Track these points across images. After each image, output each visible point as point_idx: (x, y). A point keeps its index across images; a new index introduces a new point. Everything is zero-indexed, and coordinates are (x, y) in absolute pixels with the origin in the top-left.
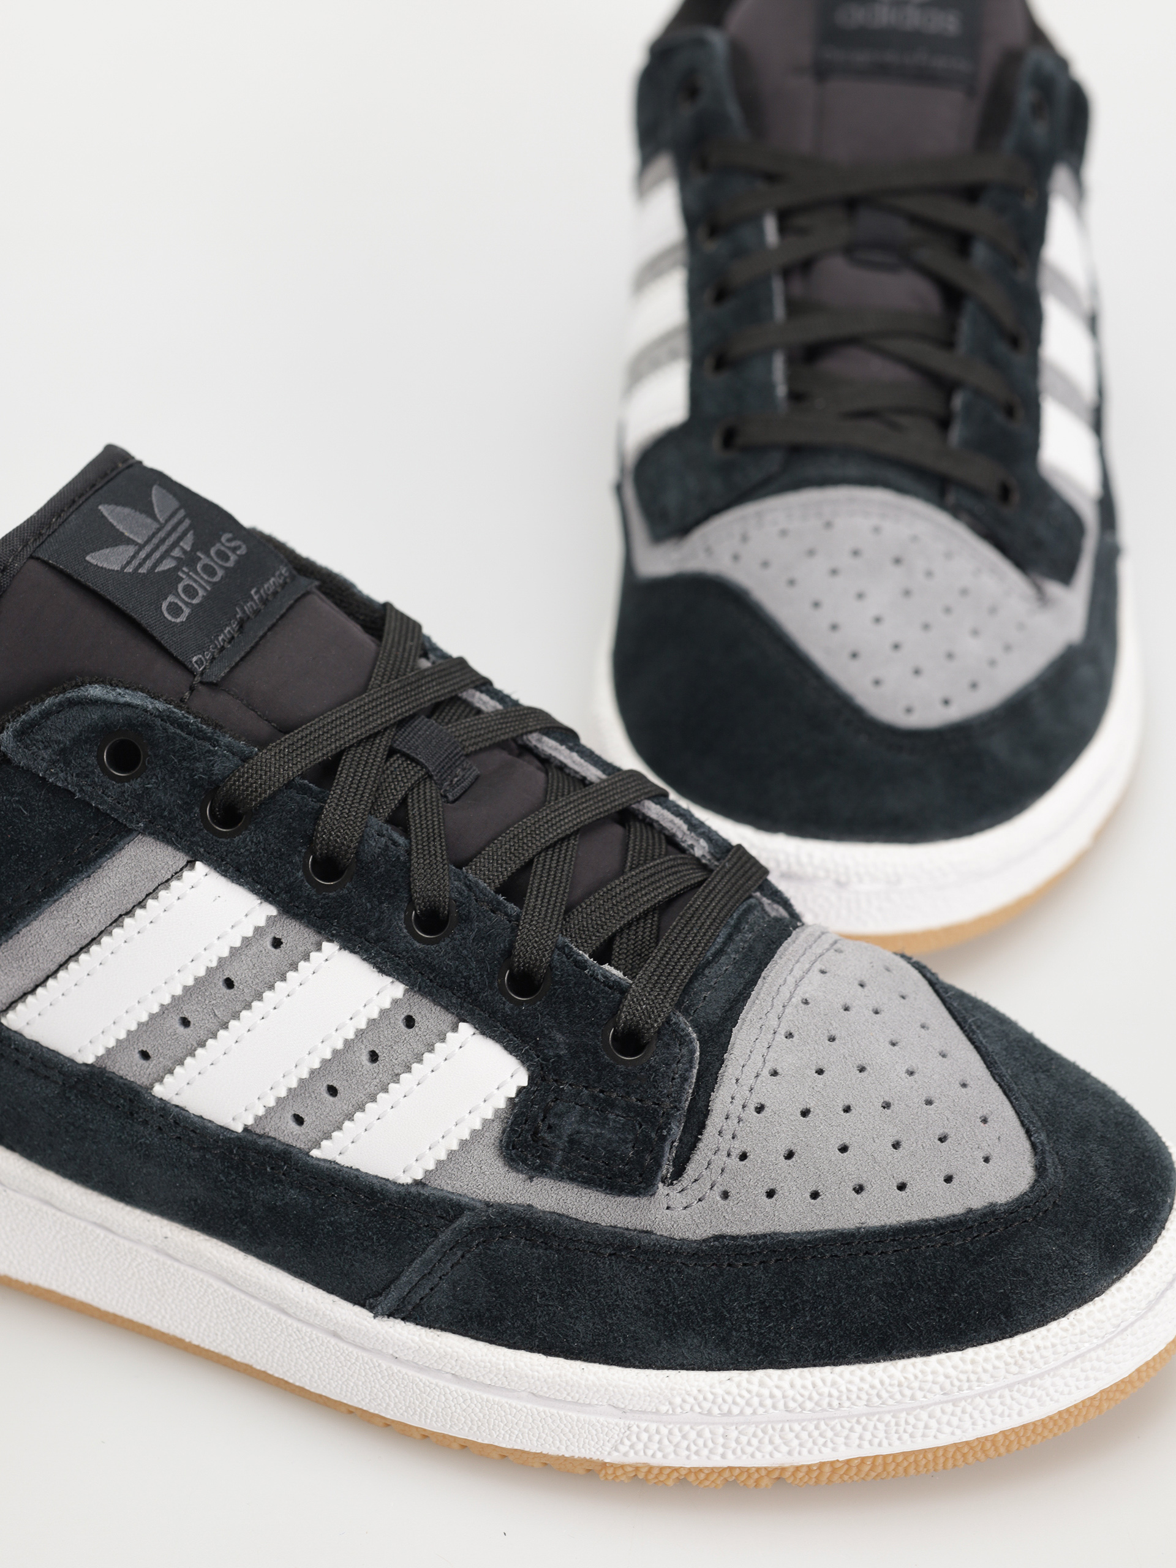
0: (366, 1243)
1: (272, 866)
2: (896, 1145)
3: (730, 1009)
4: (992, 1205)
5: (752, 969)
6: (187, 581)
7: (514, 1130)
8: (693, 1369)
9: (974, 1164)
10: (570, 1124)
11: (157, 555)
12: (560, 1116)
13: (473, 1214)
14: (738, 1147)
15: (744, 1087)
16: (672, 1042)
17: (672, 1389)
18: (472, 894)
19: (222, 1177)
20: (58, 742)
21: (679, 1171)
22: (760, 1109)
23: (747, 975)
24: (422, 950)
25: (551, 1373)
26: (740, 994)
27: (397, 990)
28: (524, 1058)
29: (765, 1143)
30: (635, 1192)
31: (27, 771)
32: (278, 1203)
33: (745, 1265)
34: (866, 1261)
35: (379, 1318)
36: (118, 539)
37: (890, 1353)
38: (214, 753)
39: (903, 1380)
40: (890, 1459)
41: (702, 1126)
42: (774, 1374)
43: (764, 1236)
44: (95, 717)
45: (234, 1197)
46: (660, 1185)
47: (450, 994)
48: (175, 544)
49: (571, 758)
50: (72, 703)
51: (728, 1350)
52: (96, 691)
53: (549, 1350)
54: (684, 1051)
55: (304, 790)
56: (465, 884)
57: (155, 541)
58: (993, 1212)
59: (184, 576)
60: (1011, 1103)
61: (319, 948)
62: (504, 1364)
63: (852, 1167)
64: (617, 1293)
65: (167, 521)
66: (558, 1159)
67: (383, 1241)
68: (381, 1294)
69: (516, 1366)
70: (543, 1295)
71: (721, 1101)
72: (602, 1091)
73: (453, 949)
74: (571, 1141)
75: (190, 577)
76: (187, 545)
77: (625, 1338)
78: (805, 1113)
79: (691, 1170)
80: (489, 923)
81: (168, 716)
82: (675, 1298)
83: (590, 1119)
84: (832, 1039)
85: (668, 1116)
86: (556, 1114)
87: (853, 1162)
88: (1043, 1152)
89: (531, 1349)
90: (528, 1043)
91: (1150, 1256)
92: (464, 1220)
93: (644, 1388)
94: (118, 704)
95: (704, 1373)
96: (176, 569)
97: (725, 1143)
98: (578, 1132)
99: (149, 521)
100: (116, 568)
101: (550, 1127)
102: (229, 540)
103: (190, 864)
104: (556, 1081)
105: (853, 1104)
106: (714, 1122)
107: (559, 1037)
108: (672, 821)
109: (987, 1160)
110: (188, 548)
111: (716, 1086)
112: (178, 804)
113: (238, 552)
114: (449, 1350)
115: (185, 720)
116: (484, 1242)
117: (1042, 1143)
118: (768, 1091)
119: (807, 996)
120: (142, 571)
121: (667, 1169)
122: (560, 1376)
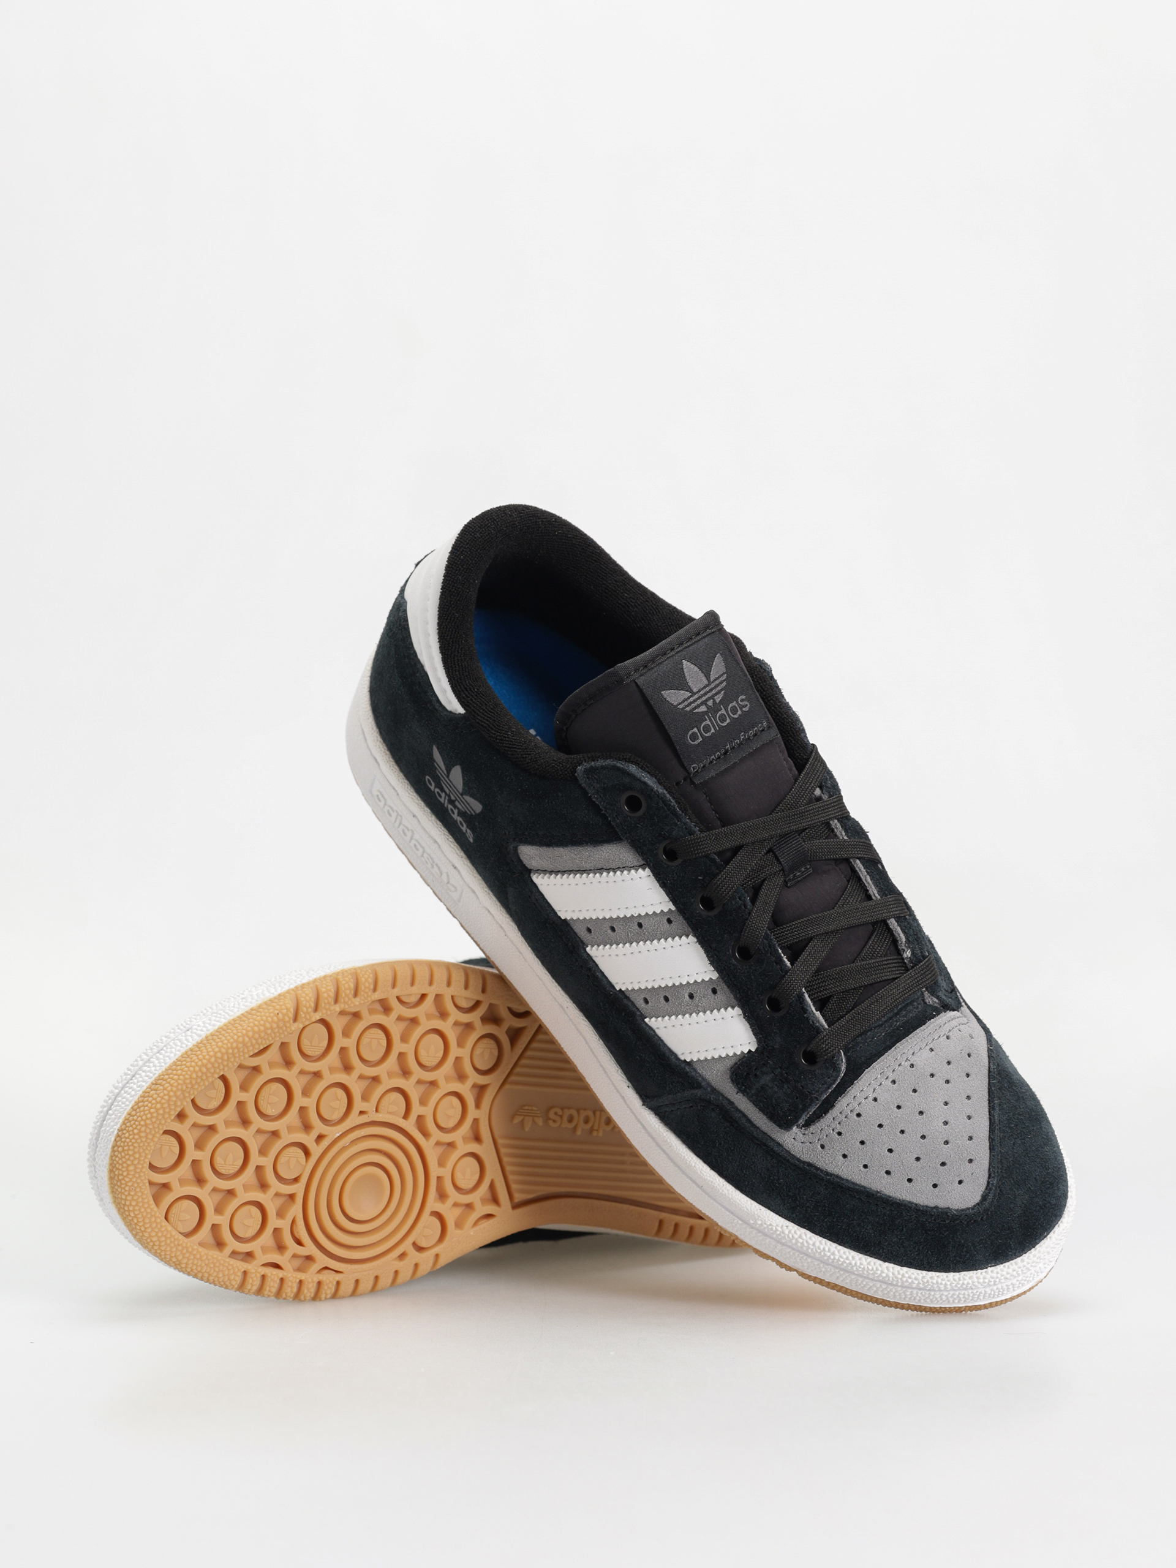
0: (651, 1074)
1: (681, 890)
2: (918, 1159)
3: (869, 1059)
4: (948, 1208)
5: (892, 1041)
6: (708, 722)
7: (739, 1067)
8: (773, 1212)
9: (952, 1184)
10: (766, 1079)
11: (699, 702)
12: (763, 1073)
13: (704, 1091)
14: (839, 1129)
15: (856, 1102)
16: (830, 1067)
17: (759, 1216)
18: (770, 950)
19: (601, 1004)
20: (604, 783)
21: (808, 1124)
22: (859, 1115)
23: (888, 1043)
24: (734, 965)
25: (709, 1178)
26: (879, 1052)
27: (715, 975)
28: (759, 1041)
29: (853, 1133)
30: (780, 1126)
31: (583, 789)
32: (621, 1032)
33: (817, 1182)
34: (874, 1208)
35: (644, 1107)
36: (683, 685)
37: (866, 1252)
38: (676, 825)
39: (866, 1267)
40: (849, 1291)
41: (826, 1112)
42: (809, 1234)
43: (831, 1175)
44: (627, 781)
45: (603, 1015)
46: (796, 1127)
47: (738, 992)
48: (712, 697)
49: (866, 878)
50: (618, 769)
51: (792, 1213)
52: (633, 769)
53: (713, 1166)
54: (834, 1074)
55: (713, 861)
56: (769, 944)
57: (702, 692)
58: (946, 1213)
59: (708, 719)
60: (990, 1156)
61: (687, 936)
62: (690, 1162)
63: (889, 1161)
64: (754, 1163)
65: (715, 680)
66: (753, 1092)
67: (660, 1078)
68: (649, 1098)
69: (695, 1166)
70: (720, 1144)
71: (843, 1103)
72: (786, 1073)
73: (748, 972)
74: (762, 1088)
75: (711, 720)
76: (718, 699)
77: (748, 1182)
78: (880, 1126)
79: (812, 1128)
80: (771, 968)
81: (662, 798)
82: (779, 1179)
83: (776, 1083)
84: (915, 1091)
85: (812, 1101)
86: (761, 1071)
87: (892, 1160)
88: (990, 1189)
89: (705, 1162)
90: (762, 1035)
91: (1019, 1260)
92: (698, 1092)
93: (747, 1209)
94: (640, 781)
95: (778, 1216)
96: (706, 713)
97: (835, 1125)
98: (767, 1086)
99: (704, 679)
100: (675, 704)
101: (756, 1075)
102: (742, 700)
103: (643, 867)
104: (768, 1057)
105: (906, 1130)
106: (834, 1112)
107: (778, 1039)
108: (899, 934)
109: (960, 1182)
110: (718, 701)
111: (843, 1095)
112: (649, 840)
113: (744, 709)
114: (669, 1140)
115: (670, 803)
116: (704, 1106)
117: (992, 1184)
118: (867, 1108)
119: (915, 1063)
120: (688, 709)
121: (801, 1122)
122: (712, 1182)
